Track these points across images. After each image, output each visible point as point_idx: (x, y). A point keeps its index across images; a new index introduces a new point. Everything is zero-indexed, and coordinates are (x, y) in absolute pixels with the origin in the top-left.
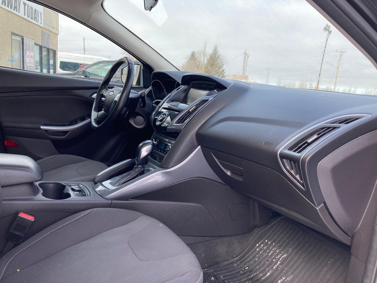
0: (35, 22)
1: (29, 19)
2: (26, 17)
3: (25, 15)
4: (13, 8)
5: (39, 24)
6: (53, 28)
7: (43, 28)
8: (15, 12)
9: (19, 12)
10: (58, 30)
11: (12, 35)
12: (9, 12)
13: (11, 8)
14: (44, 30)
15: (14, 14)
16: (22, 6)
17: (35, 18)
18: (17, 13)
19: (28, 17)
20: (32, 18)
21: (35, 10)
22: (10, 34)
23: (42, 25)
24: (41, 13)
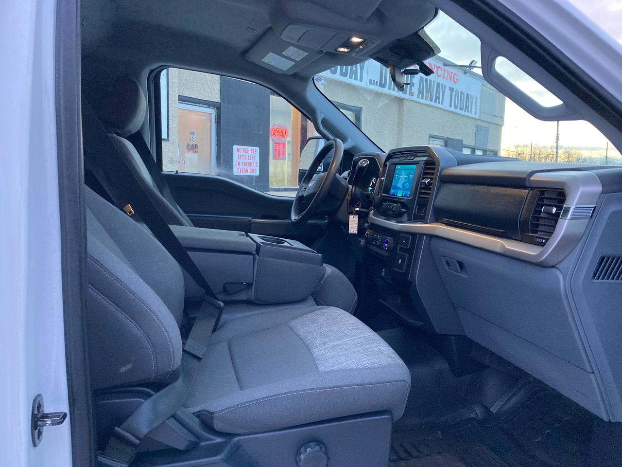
0: (466, 114)
1: (458, 111)
2: (452, 109)
3: (450, 106)
4: (434, 99)
5: (472, 115)
6: (496, 116)
7: (479, 119)
8: (437, 105)
9: (442, 104)
10: (502, 118)
11: (431, 139)
12: (428, 106)
13: (431, 100)
14: (480, 123)
15: (435, 107)
16: (447, 92)
17: (467, 107)
18: (440, 106)
19: (456, 108)
20: (460, 109)
22: (428, 136)
23: (477, 117)
24: (476, 98)
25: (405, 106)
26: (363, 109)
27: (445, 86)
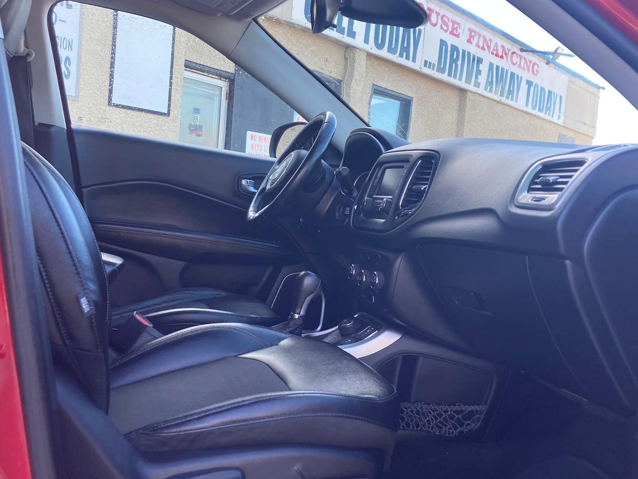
0: (546, 117)
1: (536, 112)
2: (529, 109)
3: (527, 105)
4: (505, 95)
5: (555, 120)
6: (585, 124)
7: (563, 126)
8: (509, 102)
9: (516, 101)
10: (594, 127)
12: (498, 102)
13: (502, 95)
14: (564, 132)
15: (507, 105)
16: (524, 87)
17: (548, 109)
18: (512, 104)
19: (534, 108)
20: (540, 110)
21: (550, 92)
23: (560, 122)
24: (561, 97)
25: (468, 101)
26: (414, 99)
27: (521, 78)
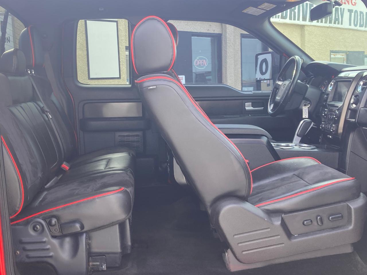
1: (358, 28)
2: (352, 27)
3: (350, 25)
4: (333, 22)
8: (336, 25)
9: (342, 24)
11: (332, 53)
12: (328, 27)
13: (330, 23)
15: (334, 28)
16: (346, 15)
18: (340, 26)
19: (356, 25)
22: (329, 52)
25: (306, 31)
27: (344, 9)
